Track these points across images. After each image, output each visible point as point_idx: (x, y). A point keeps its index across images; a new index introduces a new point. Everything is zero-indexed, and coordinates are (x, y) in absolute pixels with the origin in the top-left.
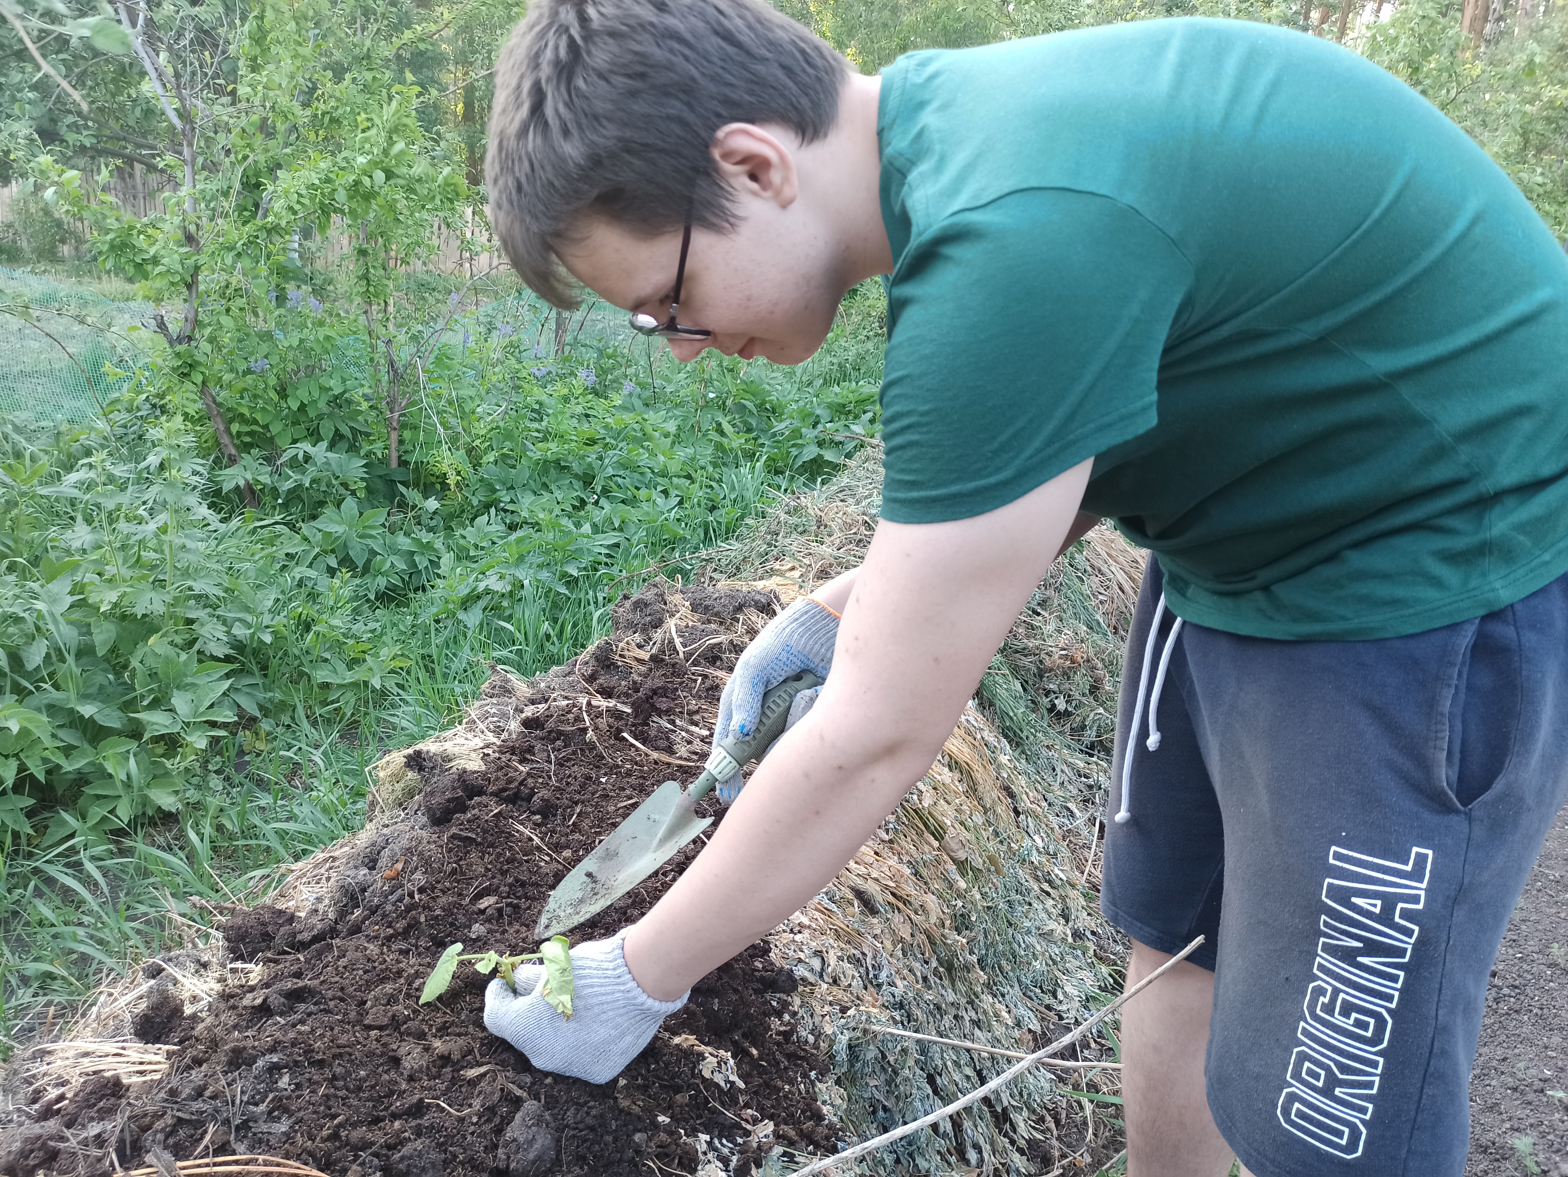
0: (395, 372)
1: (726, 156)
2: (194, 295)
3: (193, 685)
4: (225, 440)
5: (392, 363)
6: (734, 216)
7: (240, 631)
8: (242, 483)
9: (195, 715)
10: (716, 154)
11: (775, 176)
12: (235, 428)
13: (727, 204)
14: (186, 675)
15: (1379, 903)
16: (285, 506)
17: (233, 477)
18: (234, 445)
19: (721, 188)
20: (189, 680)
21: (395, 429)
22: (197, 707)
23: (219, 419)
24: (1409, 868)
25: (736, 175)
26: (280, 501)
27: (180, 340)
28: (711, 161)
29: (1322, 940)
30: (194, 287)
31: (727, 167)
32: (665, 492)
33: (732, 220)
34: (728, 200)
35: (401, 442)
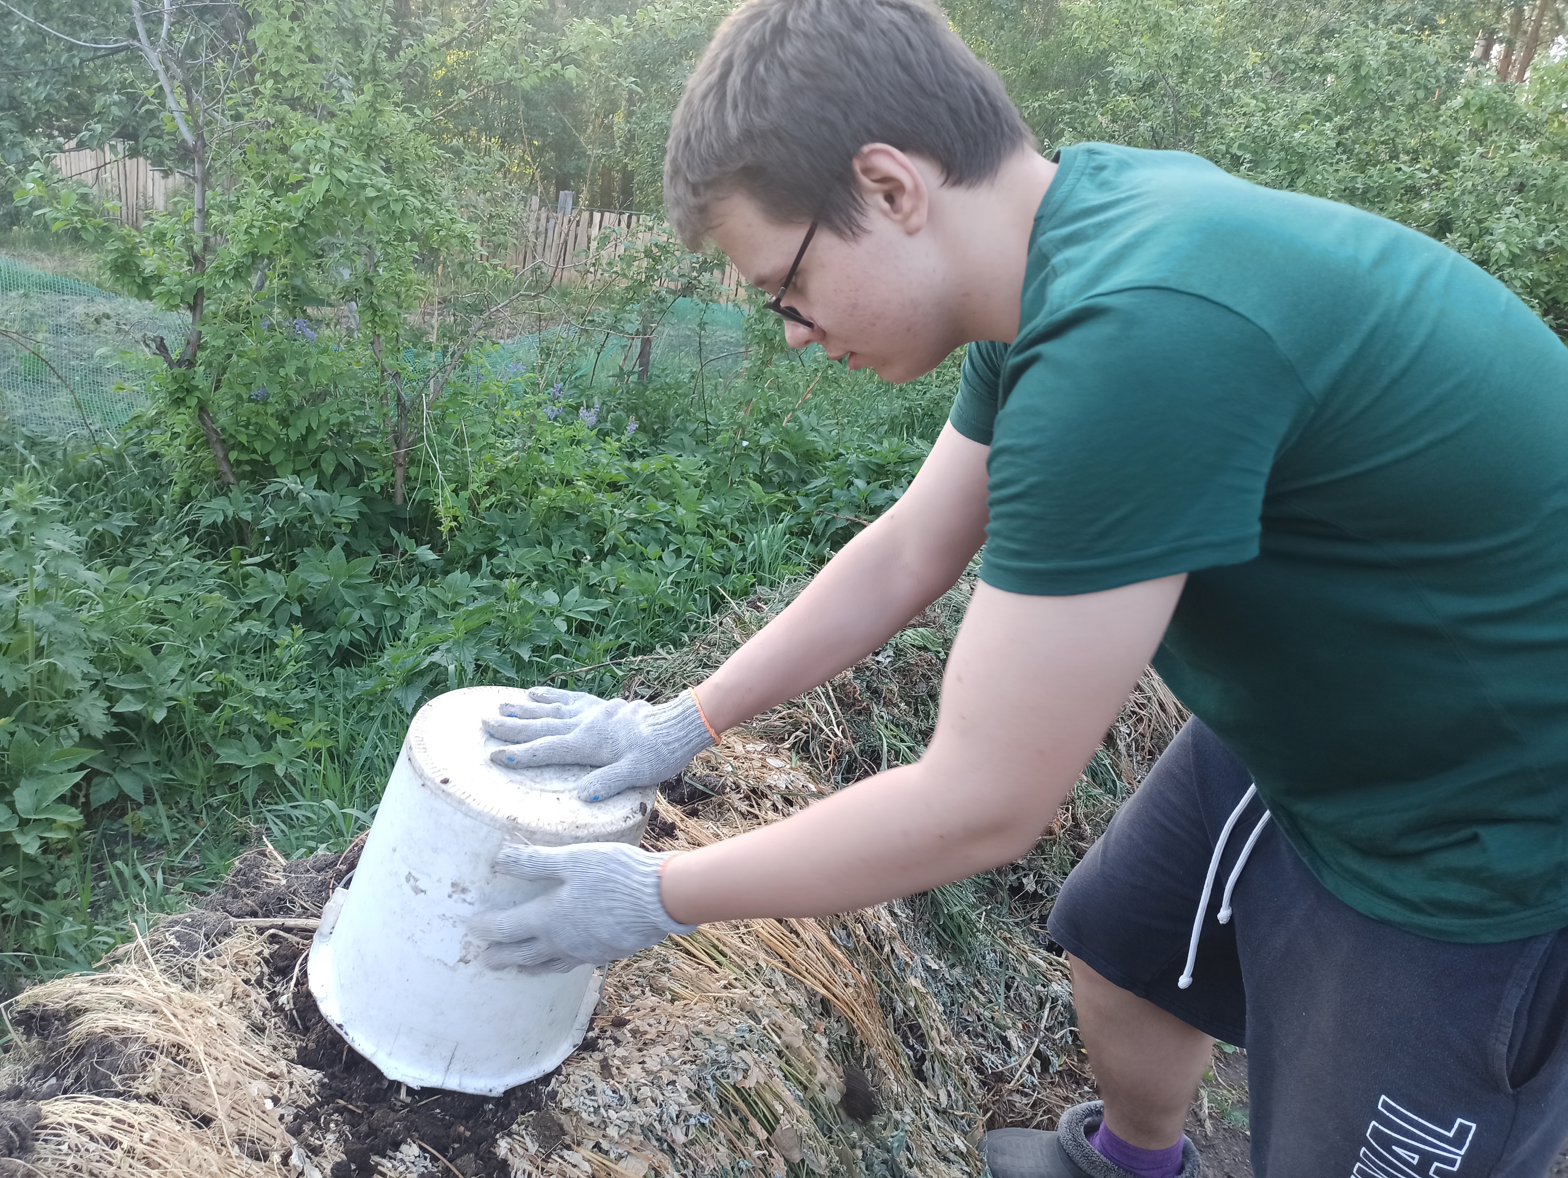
0: (403, 406)
2: (198, 318)
3: (47, 773)
4: (225, 468)
5: (399, 399)
8: (220, 519)
9: (37, 810)
12: (233, 456)
14: (40, 761)
15: (1417, 1157)
16: (273, 543)
17: (214, 511)
18: (233, 473)
20: (44, 766)
21: (401, 465)
22: (40, 801)
23: (218, 446)
24: (1451, 1135)
26: (267, 539)
27: (179, 363)
30: (198, 308)
35: (408, 479)
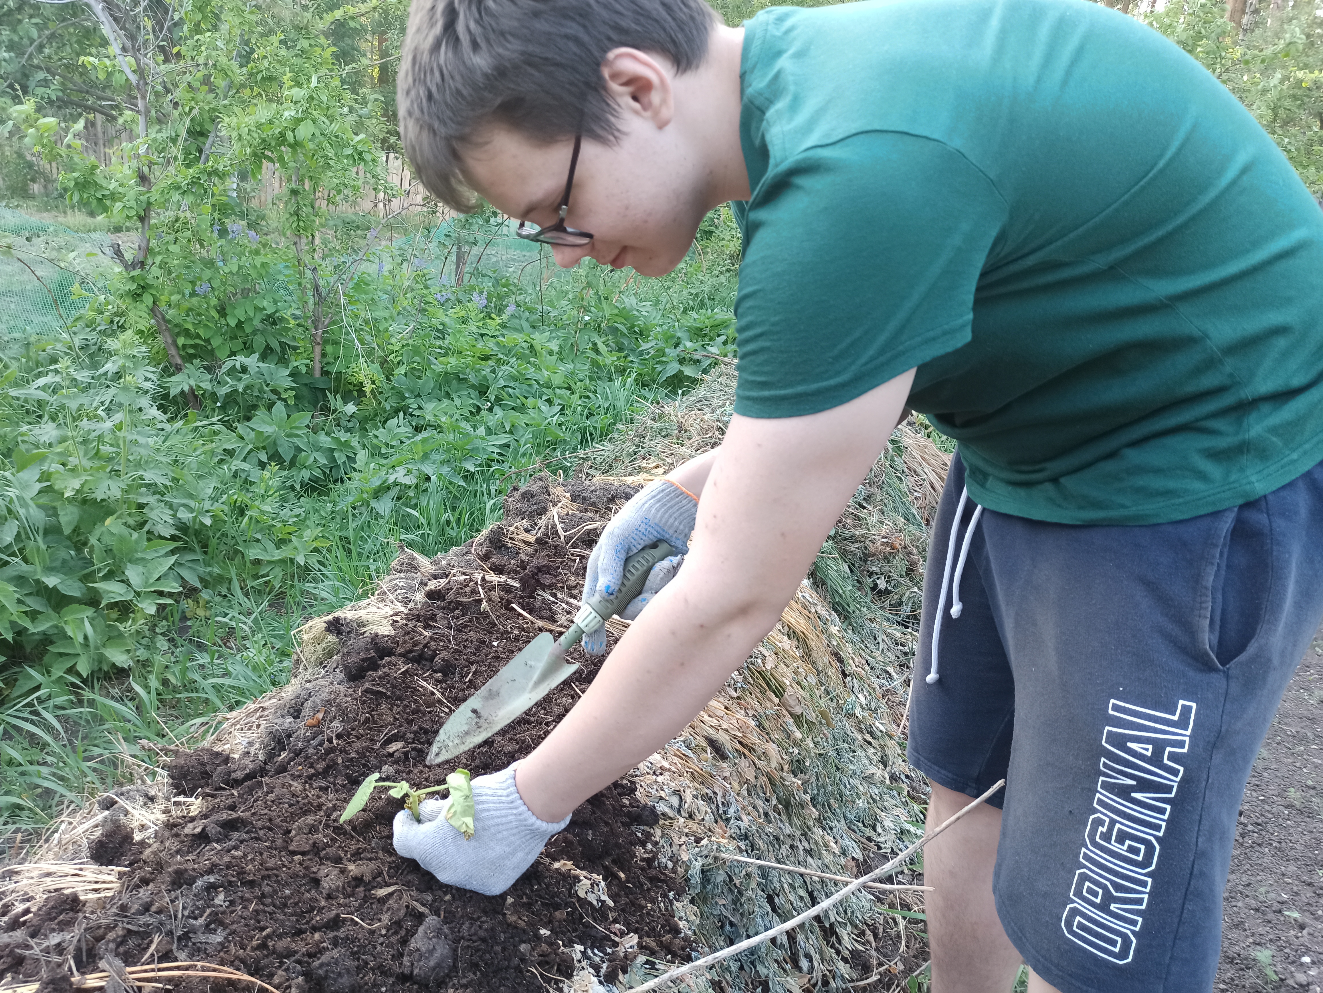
0: (320, 295)
1: (614, 76)
2: (146, 227)
3: (143, 559)
4: (173, 351)
5: (316, 288)
6: (618, 130)
7: (184, 515)
8: (186, 388)
9: (146, 585)
10: (606, 73)
11: (655, 97)
12: (181, 341)
13: (612, 119)
14: (136, 551)
15: (1150, 747)
16: (223, 408)
17: (179, 383)
18: (181, 356)
19: (608, 105)
20: (139, 555)
21: (319, 344)
22: (147, 578)
23: (167, 334)
24: (1176, 718)
25: (621, 95)
26: (219, 404)
27: (133, 266)
28: (600, 78)
29: (1101, 778)
30: (147, 220)
31: (615, 87)
32: (549, 401)
33: (616, 133)
34: (613, 115)
35: (324, 355)
